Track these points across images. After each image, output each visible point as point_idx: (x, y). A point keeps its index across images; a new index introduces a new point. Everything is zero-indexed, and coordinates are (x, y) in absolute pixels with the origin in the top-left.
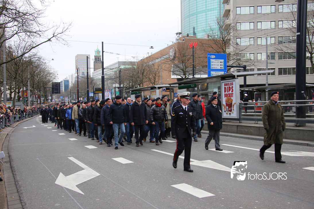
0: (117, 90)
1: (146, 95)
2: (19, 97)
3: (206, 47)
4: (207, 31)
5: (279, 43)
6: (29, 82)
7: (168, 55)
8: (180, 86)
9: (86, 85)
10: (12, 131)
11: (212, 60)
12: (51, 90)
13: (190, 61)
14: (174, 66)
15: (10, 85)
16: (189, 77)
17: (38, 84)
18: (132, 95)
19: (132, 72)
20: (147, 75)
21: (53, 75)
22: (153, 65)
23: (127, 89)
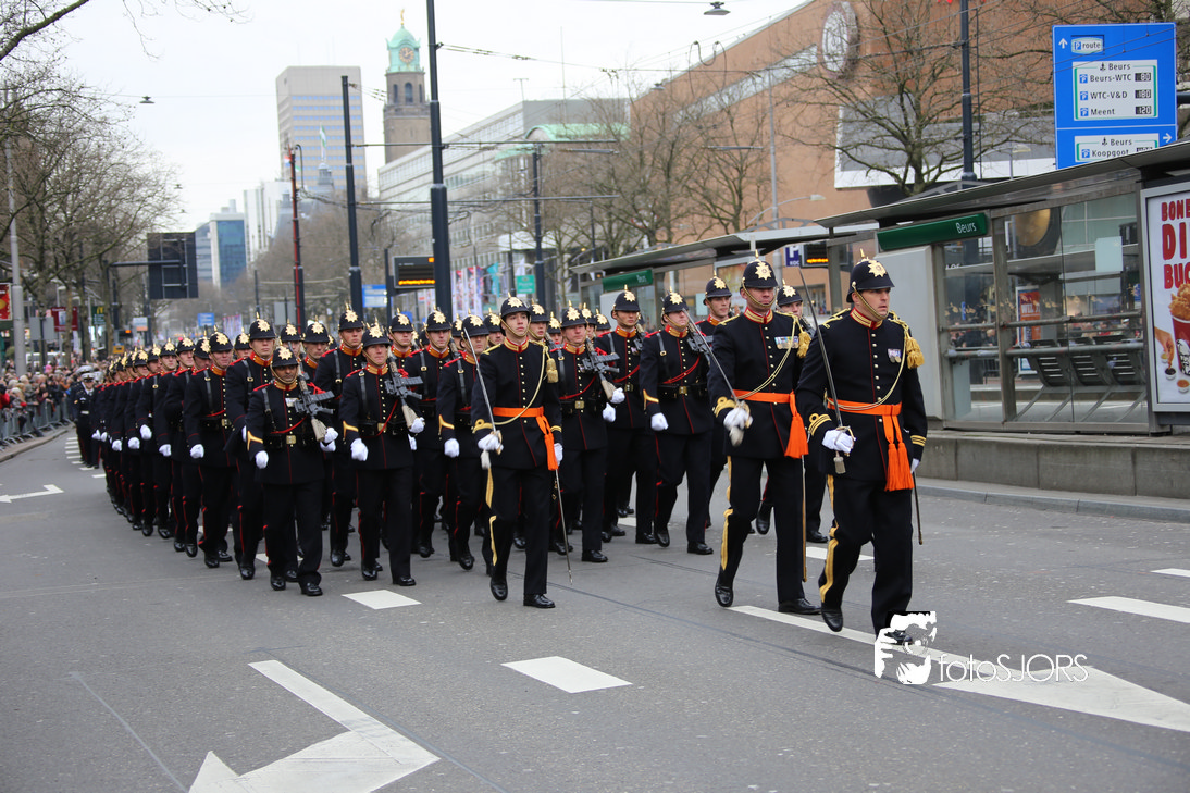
1: (689, 293)
6: (14, 237)
7: (814, 50)
8: (892, 229)
9: (346, 243)
11: (1080, 68)
12: (145, 277)
13: (950, 81)
14: (853, 115)
16: (943, 178)
17: (67, 243)
18: (609, 291)
19: (604, 159)
20: (695, 175)
21: (150, 192)
22: (728, 113)
23: (581, 258)
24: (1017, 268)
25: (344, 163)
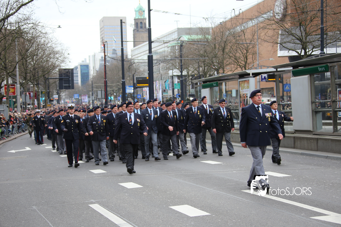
0: (176, 82)
1: (230, 89)
2: (1, 97)
6: (17, 69)
7: (272, 12)
8: (297, 69)
9: (121, 72)
12: (58, 82)
13: (316, 22)
14: (284, 33)
16: (313, 53)
17: (34, 72)
18: (204, 89)
19: (203, 46)
20: (232, 52)
21: (60, 56)
22: (243, 32)
23: (195, 78)
24: (338, 83)
25: (121, 47)
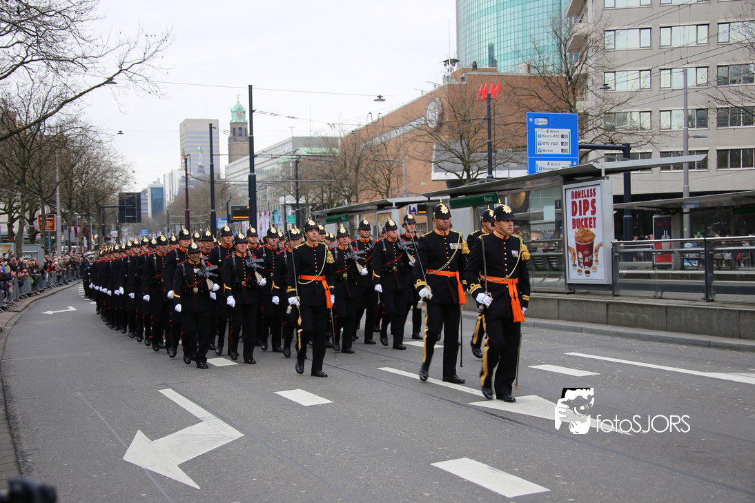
0: (290, 213)
2: (33, 233)
3: (524, 97)
4: (525, 53)
5: (719, 84)
6: (58, 193)
7: (423, 118)
8: (456, 199)
9: (209, 199)
10: (12, 322)
12: (117, 212)
13: (482, 134)
14: (440, 148)
15: (8, 200)
16: (479, 177)
17: (82, 197)
18: (329, 223)
19: (328, 163)
20: (369, 172)
21: (120, 174)
22: (385, 145)
23: (317, 208)
25: (209, 163)
